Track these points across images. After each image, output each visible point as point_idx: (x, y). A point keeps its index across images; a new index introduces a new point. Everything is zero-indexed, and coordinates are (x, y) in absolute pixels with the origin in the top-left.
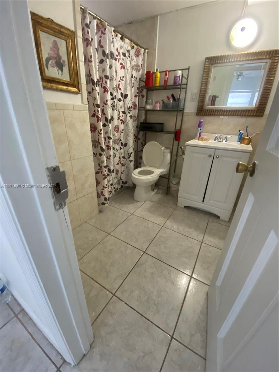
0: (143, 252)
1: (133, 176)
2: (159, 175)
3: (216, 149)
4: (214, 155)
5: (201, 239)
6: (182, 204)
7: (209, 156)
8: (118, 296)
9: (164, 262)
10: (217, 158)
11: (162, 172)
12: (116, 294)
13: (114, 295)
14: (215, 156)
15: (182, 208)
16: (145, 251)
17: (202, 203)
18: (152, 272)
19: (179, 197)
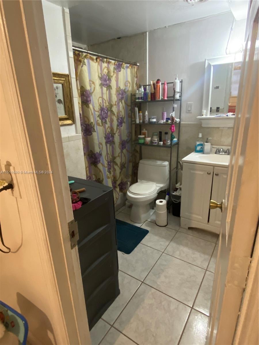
0: (141, 282)
1: (128, 195)
2: (158, 191)
3: (214, 166)
4: (213, 172)
5: (205, 267)
6: (185, 225)
7: (208, 173)
8: (117, 327)
9: (164, 292)
10: (217, 175)
11: (161, 188)
12: (114, 326)
13: (112, 326)
14: (214, 174)
15: (186, 229)
16: (143, 281)
17: (208, 224)
18: (150, 303)
19: (182, 217)
